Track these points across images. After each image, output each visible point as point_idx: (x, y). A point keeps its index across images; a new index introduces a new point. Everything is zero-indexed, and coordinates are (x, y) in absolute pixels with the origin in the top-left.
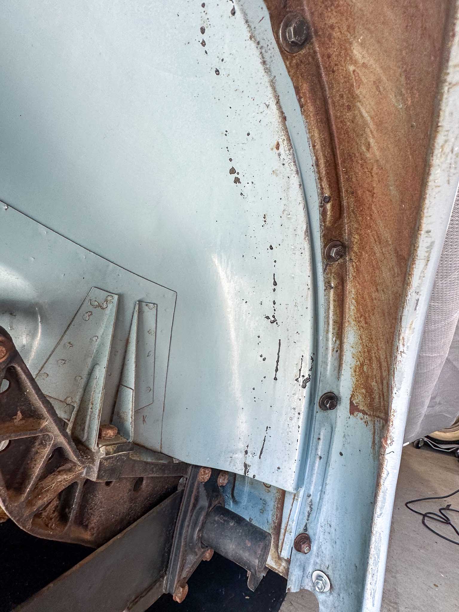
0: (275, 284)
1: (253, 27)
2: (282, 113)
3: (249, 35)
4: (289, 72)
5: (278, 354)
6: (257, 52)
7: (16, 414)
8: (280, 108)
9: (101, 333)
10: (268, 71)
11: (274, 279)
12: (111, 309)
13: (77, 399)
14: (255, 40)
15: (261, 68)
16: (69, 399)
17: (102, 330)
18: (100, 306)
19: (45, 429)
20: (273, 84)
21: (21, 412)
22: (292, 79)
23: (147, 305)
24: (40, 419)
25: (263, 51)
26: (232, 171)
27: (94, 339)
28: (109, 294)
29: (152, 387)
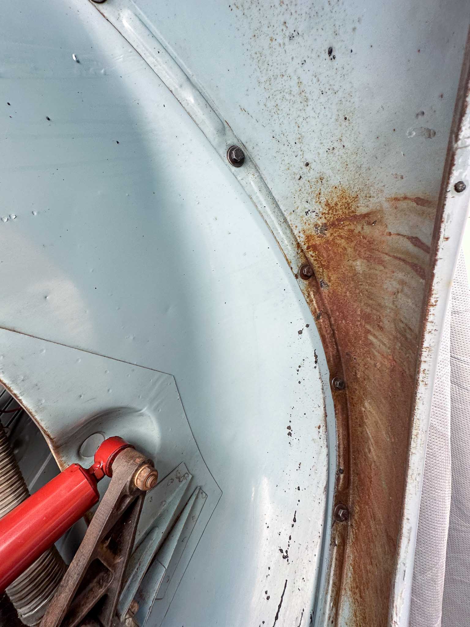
0: (295, 520)
1: (322, 375)
2: (326, 413)
3: (319, 377)
4: (333, 397)
5: (282, 597)
6: (321, 384)
7: (108, 540)
8: (325, 410)
9: (170, 500)
10: (323, 393)
11: (295, 516)
12: (184, 485)
14: (321, 380)
15: (321, 390)
17: (171, 498)
20: (324, 399)
21: (111, 539)
22: (334, 401)
23: (202, 493)
25: (324, 385)
26: (289, 428)
27: (164, 503)
28: (188, 472)
29: (170, 578)
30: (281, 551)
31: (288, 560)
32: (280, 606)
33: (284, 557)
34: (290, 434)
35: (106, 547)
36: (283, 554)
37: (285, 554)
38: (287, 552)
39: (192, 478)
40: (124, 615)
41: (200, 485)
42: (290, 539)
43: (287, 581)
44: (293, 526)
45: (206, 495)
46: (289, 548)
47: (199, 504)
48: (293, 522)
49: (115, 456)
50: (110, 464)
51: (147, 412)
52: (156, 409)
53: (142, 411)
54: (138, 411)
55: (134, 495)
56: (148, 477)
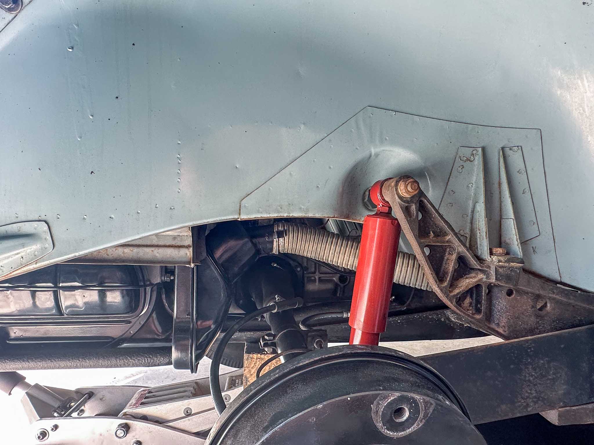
7: (430, 233)
9: (474, 180)
12: (478, 160)
13: (468, 231)
16: (462, 231)
17: (475, 178)
18: (468, 160)
19: (449, 241)
21: (433, 233)
23: (510, 149)
24: (446, 235)
27: (470, 185)
28: (474, 149)
29: (535, 221)
35: (433, 237)
39: (484, 149)
40: (489, 258)
41: (501, 146)
45: (518, 146)
47: (515, 159)
49: (381, 194)
50: (384, 200)
51: (378, 150)
52: (382, 141)
53: (373, 154)
54: (370, 156)
55: (413, 202)
56: (406, 187)
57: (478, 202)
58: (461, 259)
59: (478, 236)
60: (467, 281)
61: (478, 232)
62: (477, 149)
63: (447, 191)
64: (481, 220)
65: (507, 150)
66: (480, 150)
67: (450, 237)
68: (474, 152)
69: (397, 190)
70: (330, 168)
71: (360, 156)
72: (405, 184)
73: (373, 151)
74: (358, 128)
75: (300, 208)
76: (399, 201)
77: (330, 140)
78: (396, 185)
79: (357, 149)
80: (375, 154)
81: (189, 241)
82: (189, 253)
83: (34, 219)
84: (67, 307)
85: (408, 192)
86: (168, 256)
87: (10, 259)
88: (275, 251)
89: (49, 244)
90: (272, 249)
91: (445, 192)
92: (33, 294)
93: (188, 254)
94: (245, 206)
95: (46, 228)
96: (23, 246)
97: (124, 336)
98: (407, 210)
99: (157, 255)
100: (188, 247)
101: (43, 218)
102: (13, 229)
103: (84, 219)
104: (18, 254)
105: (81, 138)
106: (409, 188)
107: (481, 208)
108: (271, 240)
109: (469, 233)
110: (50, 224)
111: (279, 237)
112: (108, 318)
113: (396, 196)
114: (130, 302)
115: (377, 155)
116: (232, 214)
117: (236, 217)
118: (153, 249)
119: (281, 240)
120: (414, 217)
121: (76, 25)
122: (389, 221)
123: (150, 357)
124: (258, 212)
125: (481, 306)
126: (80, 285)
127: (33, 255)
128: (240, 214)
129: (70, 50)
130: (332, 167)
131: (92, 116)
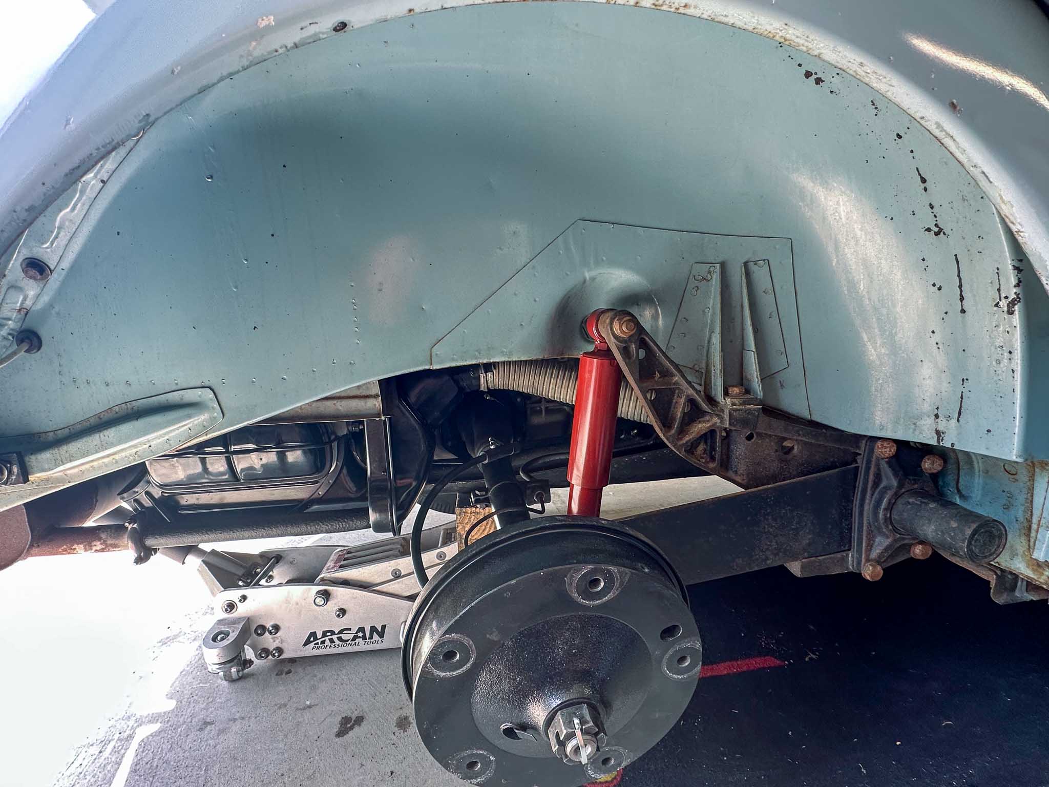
0: (924, 180)
5: (959, 276)
7: (655, 374)
9: (711, 304)
11: (920, 175)
12: (716, 278)
13: (703, 365)
16: (696, 366)
17: (712, 301)
18: (704, 279)
19: (676, 383)
21: (658, 372)
23: (754, 264)
24: (672, 376)
26: (808, 74)
27: (707, 310)
28: (711, 265)
29: (783, 350)
30: (929, 230)
31: (944, 234)
32: (960, 286)
33: (937, 234)
34: (818, 81)
35: (659, 378)
36: (932, 232)
37: (936, 230)
38: (936, 225)
39: (723, 265)
40: (723, 400)
41: (744, 261)
42: (932, 208)
43: (956, 255)
44: (925, 190)
45: (764, 260)
46: (937, 219)
47: (760, 275)
48: (923, 186)
49: (597, 329)
50: (601, 336)
51: (594, 273)
52: (598, 263)
53: (588, 278)
54: (585, 281)
55: (631, 342)
56: (621, 326)
57: (713, 332)
58: (691, 401)
59: (713, 374)
60: (700, 426)
61: (713, 369)
62: (714, 265)
63: (679, 320)
64: (716, 355)
65: (751, 265)
66: (718, 265)
67: (677, 378)
68: (711, 269)
69: (612, 329)
70: (535, 301)
71: (571, 281)
72: (620, 323)
73: (587, 275)
74: (567, 249)
75: (502, 352)
76: (615, 341)
77: (534, 267)
78: (611, 323)
79: (567, 274)
80: (590, 279)
81: (376, 390)
82: (378, 403)
83: (197, 386)
84: (242, 470)
85: (623, 332)
86: (353, 408)
87: (177, 432)
88: (483, 387)
89: (217, 413)
90: (479, 385)
91: (676, 320)
92: (203, 461)
93: (377, 406)
94: (437, 354)
95: (212, 395)
96: (189, 417)
97: (312, 498)
98: (625, 351)
99: (340, 408)
100: (376, 396)
101: (207, 384)
102: (174, 397)
103: (253, 382)
104: (184, 426)
105: (236, 287)
106: (624, 328)
107: (716, 340)
108: (477, 375)
109: (705, 368)
110: (215, 391)
111: (486, 372)
112: (292, 480)
113: (611, 336)
114: (315, 462)
115: (593, 279)
116: (421, 365)
117: (427, 367)
118: (335, 402)
119: (489, 374)
120: (634, 358)
121: (211, 146)
122: (607, 362)
123: (345, 522)
124: (453, 360)
125: (715, 454)
126: (255, 447)
127: (201, 426)
128: (431, 364)
129: (209, 180)
130: (537, 299)
131: (246, 260)
